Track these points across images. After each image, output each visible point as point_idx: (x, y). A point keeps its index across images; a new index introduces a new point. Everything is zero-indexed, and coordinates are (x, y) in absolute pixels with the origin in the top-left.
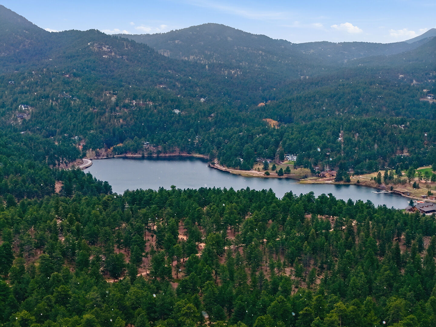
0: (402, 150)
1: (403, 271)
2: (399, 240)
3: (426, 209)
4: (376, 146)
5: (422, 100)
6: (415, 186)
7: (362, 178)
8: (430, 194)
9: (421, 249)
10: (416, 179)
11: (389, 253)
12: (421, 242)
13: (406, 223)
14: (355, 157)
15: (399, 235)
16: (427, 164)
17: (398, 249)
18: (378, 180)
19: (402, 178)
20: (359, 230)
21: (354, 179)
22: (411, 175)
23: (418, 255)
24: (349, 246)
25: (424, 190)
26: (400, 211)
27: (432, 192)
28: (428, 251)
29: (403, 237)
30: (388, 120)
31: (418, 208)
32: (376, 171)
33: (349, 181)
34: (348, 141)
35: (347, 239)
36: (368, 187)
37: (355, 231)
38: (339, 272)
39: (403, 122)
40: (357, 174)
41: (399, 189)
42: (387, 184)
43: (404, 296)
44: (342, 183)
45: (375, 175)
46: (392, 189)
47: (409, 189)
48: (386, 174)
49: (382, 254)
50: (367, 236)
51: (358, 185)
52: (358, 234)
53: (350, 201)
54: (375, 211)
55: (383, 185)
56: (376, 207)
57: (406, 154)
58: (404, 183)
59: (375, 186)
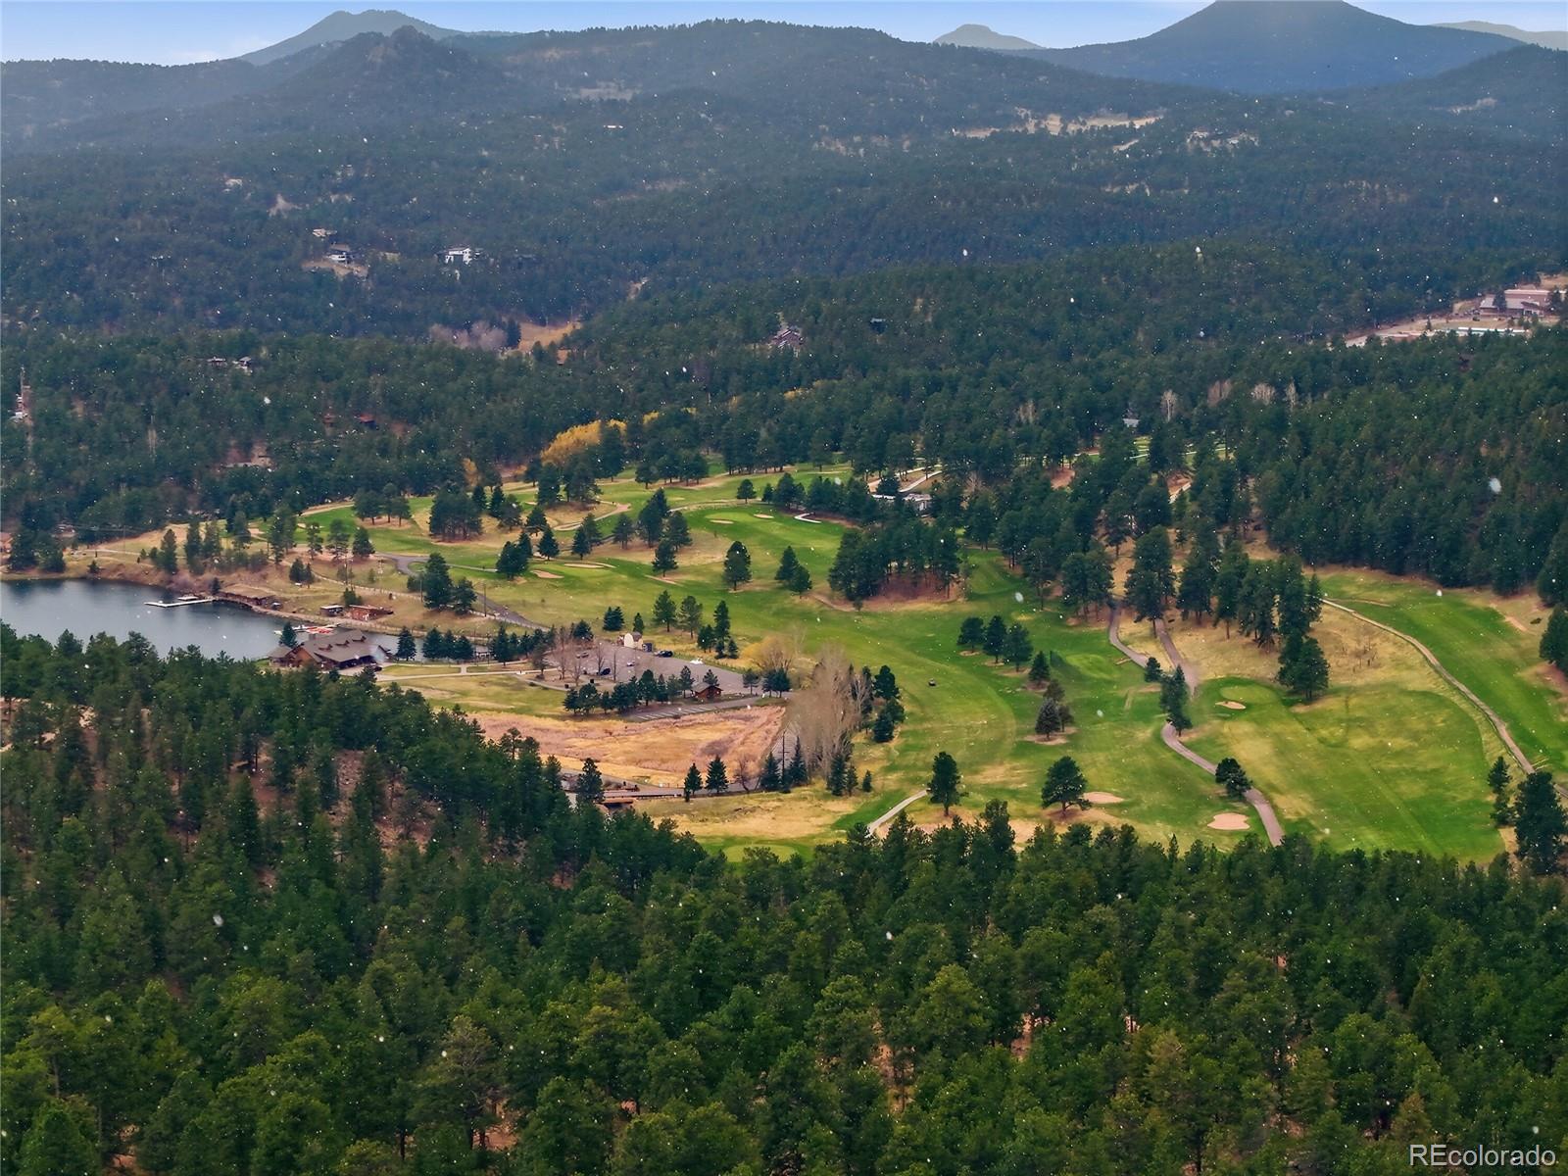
0: (246, 450)
1: (271, 882)
2: (250, 766)
3: (340, 655)
4: (152, 437)
5: (311, 265)
6: (299, 574)
7: (107, 554)
8: (351, 601)
9: (330, 794)
10: (302, 549)
11: (218, 820)
12: (327, 771)
13: (271, 710)
14: (81, 476)
15: (250, 752)
16: (339, 491)
17: (248, 804)
18: (165, 559)
19: (253, 549)
20: (105, 744)
21: (77, 558)
22: (281, 538)
23: (320, 818)
24: (73, 802)
25: (329, 589)
26: (249, 667)
27: (361, 591)
28: (356, 801)
29: (263, 758)
30: (192, 341)
31: (311, 650)
32: (158, 525)
33: (59, 566)
34: (48, 422)
35: (62, 777)
36: (130, 583)
37: (93, 747)
38: (42, 896)
39: (245, 347)
40: (90, 539)
41: (241, 586)
42: (197, 571)
43: (280, 968)
44: (33, 574)
45: (153, 541)
46: (215, 587)
47: (276, 585)
48: (193, 536)
49: (194, 825)
50: (137, 762)
51: (94, 579)
52: (103, 756)
53: (68, 643)
54: (162, 671)
55: (186, 576)
56: (163, 655)
57: (260, 461)
58: (257, 564)
59: (156, 578)
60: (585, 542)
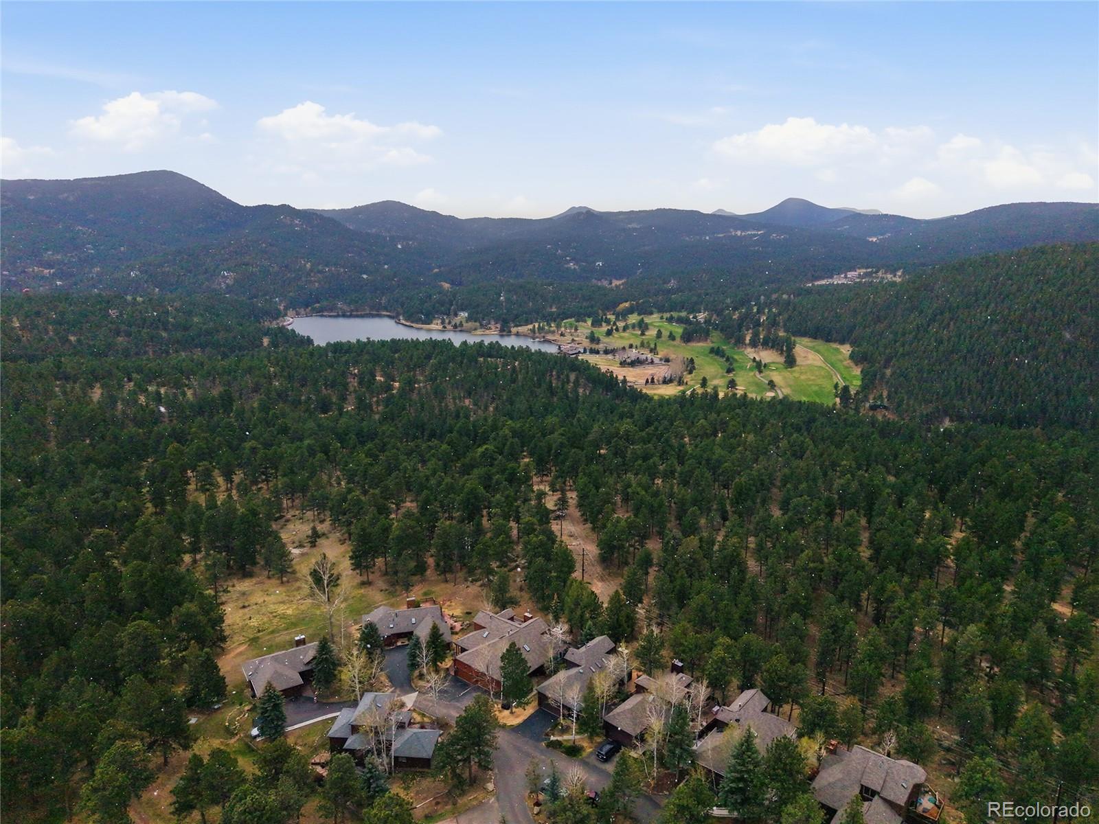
0: (551, 308)
1: (555, 399)
2: (551, 375)
3: (570, 353)
4: (531, 304)
5: (566, 266)
6: (562, 335)
7: (520, 329)
8: (573, 340)
9: (568, 381)
10: (563, 329)
11: (544, 386)
12: (568, 376)
13: (556, 363)
14: (515, 312)
15: (552, 372)
16: (571, 318)
17: (551, 382)
18: (533, 331)
19: (552, 329)
20: (521, 369)
21: (514, 330)
22: (558, 327)
23: (566, 386)
24: (514, 381)
25: (568, 338)
26: (552, 354)
27: (576, 339)
28: (574, 383)
29: (554, 373)
30: (539, 283)
31: (564, 351)
32: (531, 323)
33: (510, 332)
34: (508, 300)
35: (512, 375)
36: (525, 336)
37: (518, 369)
38: (507, 401)
39: (551, 284)
40: (517, 326)
41: (549, 337)
42: (540, 333)
43: (557, 416)
44: (504, 333)
45: (530, 327)
46: (544, 337)
47: (557, 337)
48: (539, 325)
49: (540, 386)
50: (527, 373)
51: (517, 334)
52: (520, 371)
53: (513, 347)
54: (532, 354)
55: (537, 335)
56: (533, 351)
57: (554, 310)
58: (553, 332)
59: (531, 335)
60: (625, 329)
